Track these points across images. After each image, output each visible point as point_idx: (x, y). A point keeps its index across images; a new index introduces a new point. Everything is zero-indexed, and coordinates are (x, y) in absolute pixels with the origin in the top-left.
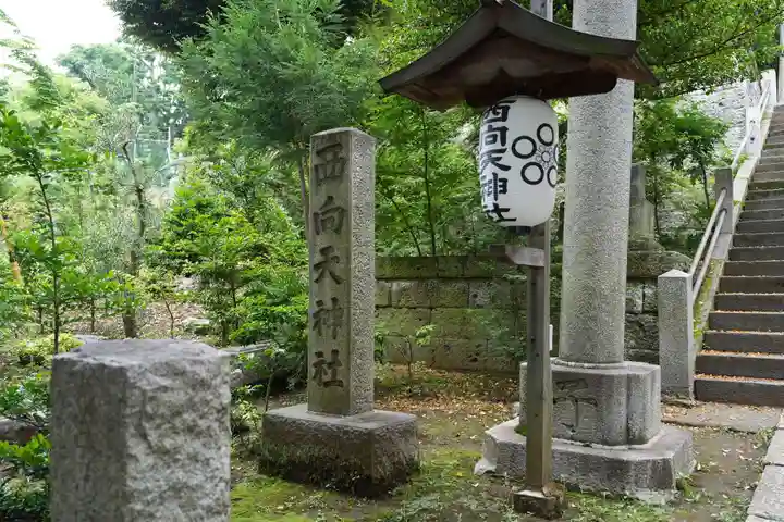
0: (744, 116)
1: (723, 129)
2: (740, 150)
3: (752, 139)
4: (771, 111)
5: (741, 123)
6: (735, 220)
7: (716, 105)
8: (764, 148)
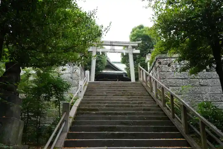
0: (78, 83)
1: (69, 86)
2: (75, 95)
3: (81, 92)
4: (87, 83)
5: (77, 85)
6: (69, 125)
7: (70, 78)
8: (85, 95)
